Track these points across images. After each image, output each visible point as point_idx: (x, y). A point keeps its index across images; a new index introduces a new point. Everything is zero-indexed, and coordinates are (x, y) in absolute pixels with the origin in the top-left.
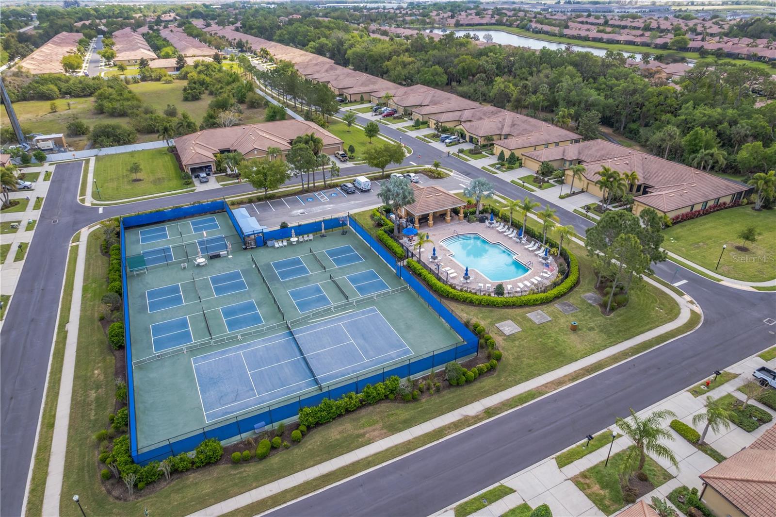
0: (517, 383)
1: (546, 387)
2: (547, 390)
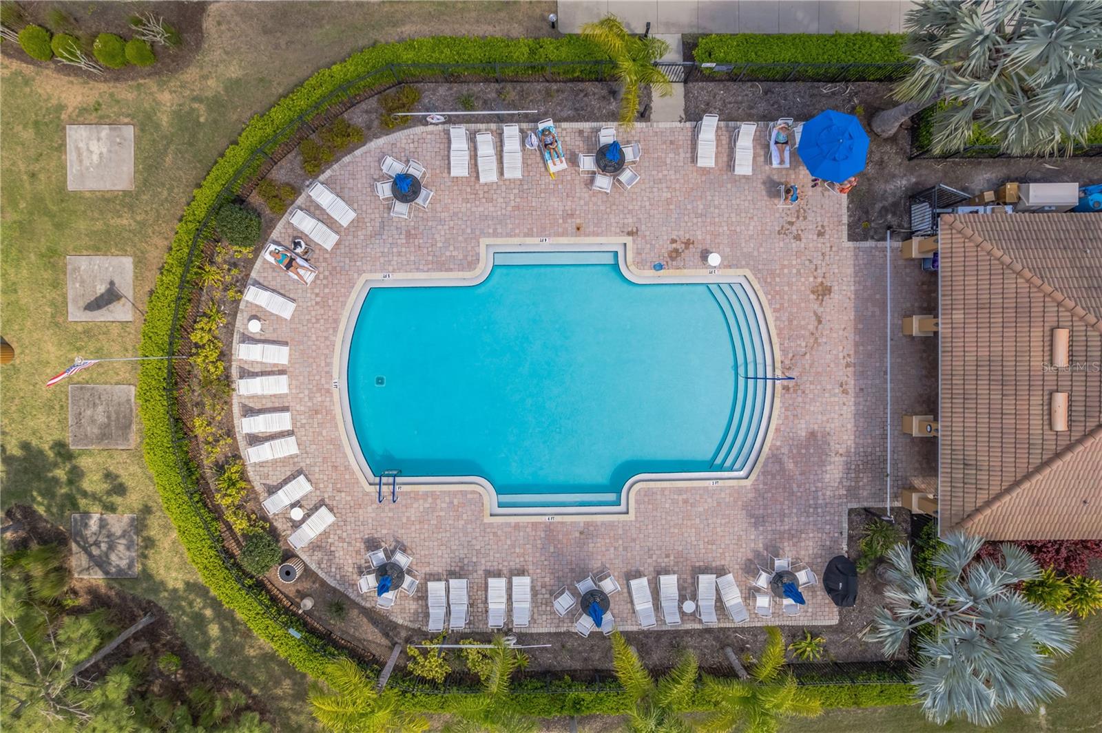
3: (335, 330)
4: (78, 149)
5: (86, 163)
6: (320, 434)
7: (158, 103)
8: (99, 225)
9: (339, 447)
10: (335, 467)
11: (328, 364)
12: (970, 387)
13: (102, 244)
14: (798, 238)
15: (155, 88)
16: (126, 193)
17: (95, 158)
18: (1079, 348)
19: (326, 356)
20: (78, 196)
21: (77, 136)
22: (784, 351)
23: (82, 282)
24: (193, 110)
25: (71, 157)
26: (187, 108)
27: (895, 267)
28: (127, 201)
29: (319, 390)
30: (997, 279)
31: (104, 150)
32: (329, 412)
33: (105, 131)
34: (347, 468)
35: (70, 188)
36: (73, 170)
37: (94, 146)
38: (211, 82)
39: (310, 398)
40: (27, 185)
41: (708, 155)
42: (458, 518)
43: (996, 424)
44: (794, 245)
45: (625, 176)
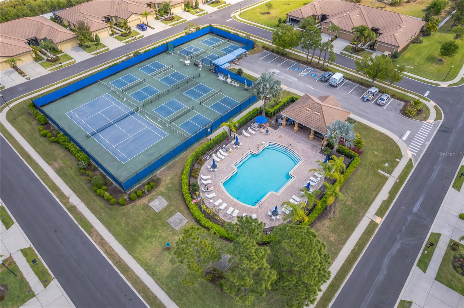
0: (100, 219)
1: (97, 236)
2: (94, 236)
3: (224, 193)
4: (154, 206)
5: (157, 206)
6: (239, 208)
7: (161, 190)
8: (168, 212)
9: (244, 206)
10: (247, 210)
11: (229, 197)
12: (307, 121)
13: (171, 215)
14: (270, 134)
15: (158, 189)
16: (168, 205)
17: (158, 204)
18: (310, 108)
19: (227, 197)
20: (160, 212)
21: (151, 204)
22: (286, 145)
23: (173, 223)
24: (168, 187)
25: (153, 207)
26: (167, 187)
27: (285, 128)
28: (170, 206)
29: (231, 202)
30: (294, 111)
31: (158, 202)
32: (236, 203)
33: (156, 200)
34: (249, 208)
35: (157, 212)
36: (155, 209)
37: (156, 203)
38: (167, 181)
39: (231, 204)
40: (149, 219)
41: (248, 135)
42: (274, 199)
43: (315, 121)
44: (270, 135)
45: (241, 144)
